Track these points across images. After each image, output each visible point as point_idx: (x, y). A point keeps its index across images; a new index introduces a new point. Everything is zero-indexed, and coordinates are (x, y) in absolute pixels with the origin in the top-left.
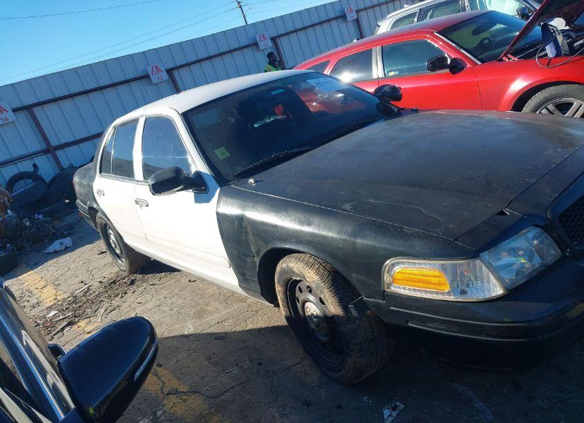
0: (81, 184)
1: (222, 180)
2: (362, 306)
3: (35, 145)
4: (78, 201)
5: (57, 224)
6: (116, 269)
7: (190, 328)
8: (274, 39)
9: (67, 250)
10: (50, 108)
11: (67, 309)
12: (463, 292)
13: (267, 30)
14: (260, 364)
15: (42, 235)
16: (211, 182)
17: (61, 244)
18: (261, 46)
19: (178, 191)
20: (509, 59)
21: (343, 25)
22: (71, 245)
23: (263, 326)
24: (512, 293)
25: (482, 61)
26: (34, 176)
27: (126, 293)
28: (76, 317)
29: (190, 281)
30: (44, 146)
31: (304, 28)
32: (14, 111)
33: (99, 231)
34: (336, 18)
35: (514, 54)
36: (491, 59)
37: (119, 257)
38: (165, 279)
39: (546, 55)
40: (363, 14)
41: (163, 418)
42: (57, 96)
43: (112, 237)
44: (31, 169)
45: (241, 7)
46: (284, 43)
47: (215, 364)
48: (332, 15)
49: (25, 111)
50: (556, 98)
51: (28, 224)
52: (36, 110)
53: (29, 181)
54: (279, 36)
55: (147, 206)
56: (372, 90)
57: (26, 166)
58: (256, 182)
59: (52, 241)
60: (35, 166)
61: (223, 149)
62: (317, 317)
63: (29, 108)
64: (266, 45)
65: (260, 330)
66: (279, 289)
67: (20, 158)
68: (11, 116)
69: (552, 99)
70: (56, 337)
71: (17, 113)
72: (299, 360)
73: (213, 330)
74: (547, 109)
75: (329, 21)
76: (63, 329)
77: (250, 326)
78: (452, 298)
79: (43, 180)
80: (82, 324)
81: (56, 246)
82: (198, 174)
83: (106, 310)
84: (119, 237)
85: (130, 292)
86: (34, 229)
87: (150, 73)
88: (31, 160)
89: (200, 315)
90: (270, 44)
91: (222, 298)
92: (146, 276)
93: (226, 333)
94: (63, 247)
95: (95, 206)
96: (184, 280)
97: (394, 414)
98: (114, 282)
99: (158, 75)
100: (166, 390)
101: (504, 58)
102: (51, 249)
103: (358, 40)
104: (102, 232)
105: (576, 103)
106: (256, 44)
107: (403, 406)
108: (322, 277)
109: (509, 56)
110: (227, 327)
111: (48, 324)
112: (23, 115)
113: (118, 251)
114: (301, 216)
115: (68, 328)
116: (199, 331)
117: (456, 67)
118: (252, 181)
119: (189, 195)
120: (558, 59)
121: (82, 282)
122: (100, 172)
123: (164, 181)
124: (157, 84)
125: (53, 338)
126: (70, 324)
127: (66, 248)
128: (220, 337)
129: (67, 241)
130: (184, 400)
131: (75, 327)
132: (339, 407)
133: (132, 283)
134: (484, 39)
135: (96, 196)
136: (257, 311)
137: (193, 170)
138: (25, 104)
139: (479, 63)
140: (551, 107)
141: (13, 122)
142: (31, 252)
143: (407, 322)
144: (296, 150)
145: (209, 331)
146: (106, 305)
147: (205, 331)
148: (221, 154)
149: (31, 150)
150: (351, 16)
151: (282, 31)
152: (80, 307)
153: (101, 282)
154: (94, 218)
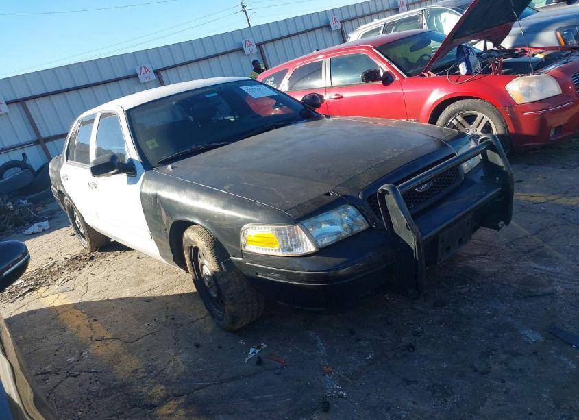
0: (53, 170)
1: (147, 166)
2: (230, 264)
3: (26, 136)
4: (52, 187)
5: (40, 210)
6: (82, 248)
7: (126, 293)
8: (259, 46)
9: (44, 232)
10: (42, 102)
11: (31, 279)
12: (290, 250)
13: (253, 36)
14: (173, 319)
15: (24, 219)
16: (139, 167)
17: (39, 226)
18: (247, 50)
19: (114, 174)
20: (429, 75)
21: (327, 35)
22: (48, 227)
23: (185, 292)
24: (322, 251)
25: (409, 76)
26: (23, 165)
27: (84, 267)
28: (37, 285)
29: (138, 258)
30: (35, 138)
31: (289, 36)
32: (8, 103)
33: (67, 212)
34: (321, 27)
35: (434, 72)
36: (415, 74)
37: (84, 237)
38: (119, 256)
39: (459, 73)
40: (347, 25)
41: (86, 356)
42: (50, 91)
43: (77, 219)
44: (20, 158)
45: (245, 11)
46: (269, 50)
47: (138, 320)
48: (317, 24)
49: (19, 104)
50: (463, 110)
51: (11, 207)
52: (29, 104)
53: (19, 169)
54: (265, 43)
55: (96, 188)
56: (300, 99)
57: (16, 156)
58: (172, 168)
59: (32, 223)
60: (24, 155)
61: (153, 141)
62: (208, 276)
63: (21, 102)
64: (251, 50)
65: (181, 295)
66: (186, 256)
67: (11, 148)
68: (5, 108)
69: (461, 111)
70: (17, 300)
71: (11, 106)
72: (203, 316)
73: (145, 295)
74: (457, 120)
75: (314, 29)
76: (24, 294)
77: (175, 292)
78: (280, 254)
79: (32, 170)
80: (41, 290)
81: (34, 228)
82: (131, 161)
83: (64, 280)
84: (82, 218)
85: (87, 266)
86: (17, 213)
87: (138, 73)
88: (22, 150)
89: (138, 283)
90: (255, 49)
91: (160, 271)
92: (105, 253)
93: (155, 297)
94: (41, 230)
95: (62, 190)
96: (135, 257)
97: (257, 351)
98: (77, 258)
99: (146, 75)
100: (94, 338)
101: (425, 74)
102: (30, 230)
103: (317, 50)
104: (70, 214)
105: (480, 115)
106: (242, 49)
107: (265, 346)
108: (206, 242)
109: (429, 72)
110: (157, 293)
111: (13, 290)
112: (16, 108)
113: (82, 231)
114: (193, 194)
115: (29, 294)
116: (134, 295)
117: (387, 80)
118: (169, 166)
119: (123, 177)
120: (469, 76)
121: (50, 258)
122: (67, 160)
123: (101, 165)
124: (144, 83)
125: (15, 301)
126: (31, 290)
127: (44, 230)
128: (148, 300)
129: (46, 224)
130: (107, 345)
131: (35, 293)
132: (220, 347)
133: (92, 258)
134: (425, 55)
135: (63, 180)
136: (184, 281)
137: (127, 158)
138: (19, 97)
139: (406, 77)
140: (459, 118)
141: (6, 113)
142: (13, 233)
143: (257, 274)
144: (214, 144)
145: (142, 295)
146: (64, 276)
147: (138, 296)
148: (151, 145)
149: (22, 141)
150: (336, 26)
151: (267, 38)
152: (43, 277)
153: (66, 258)
154: (62, 201)
